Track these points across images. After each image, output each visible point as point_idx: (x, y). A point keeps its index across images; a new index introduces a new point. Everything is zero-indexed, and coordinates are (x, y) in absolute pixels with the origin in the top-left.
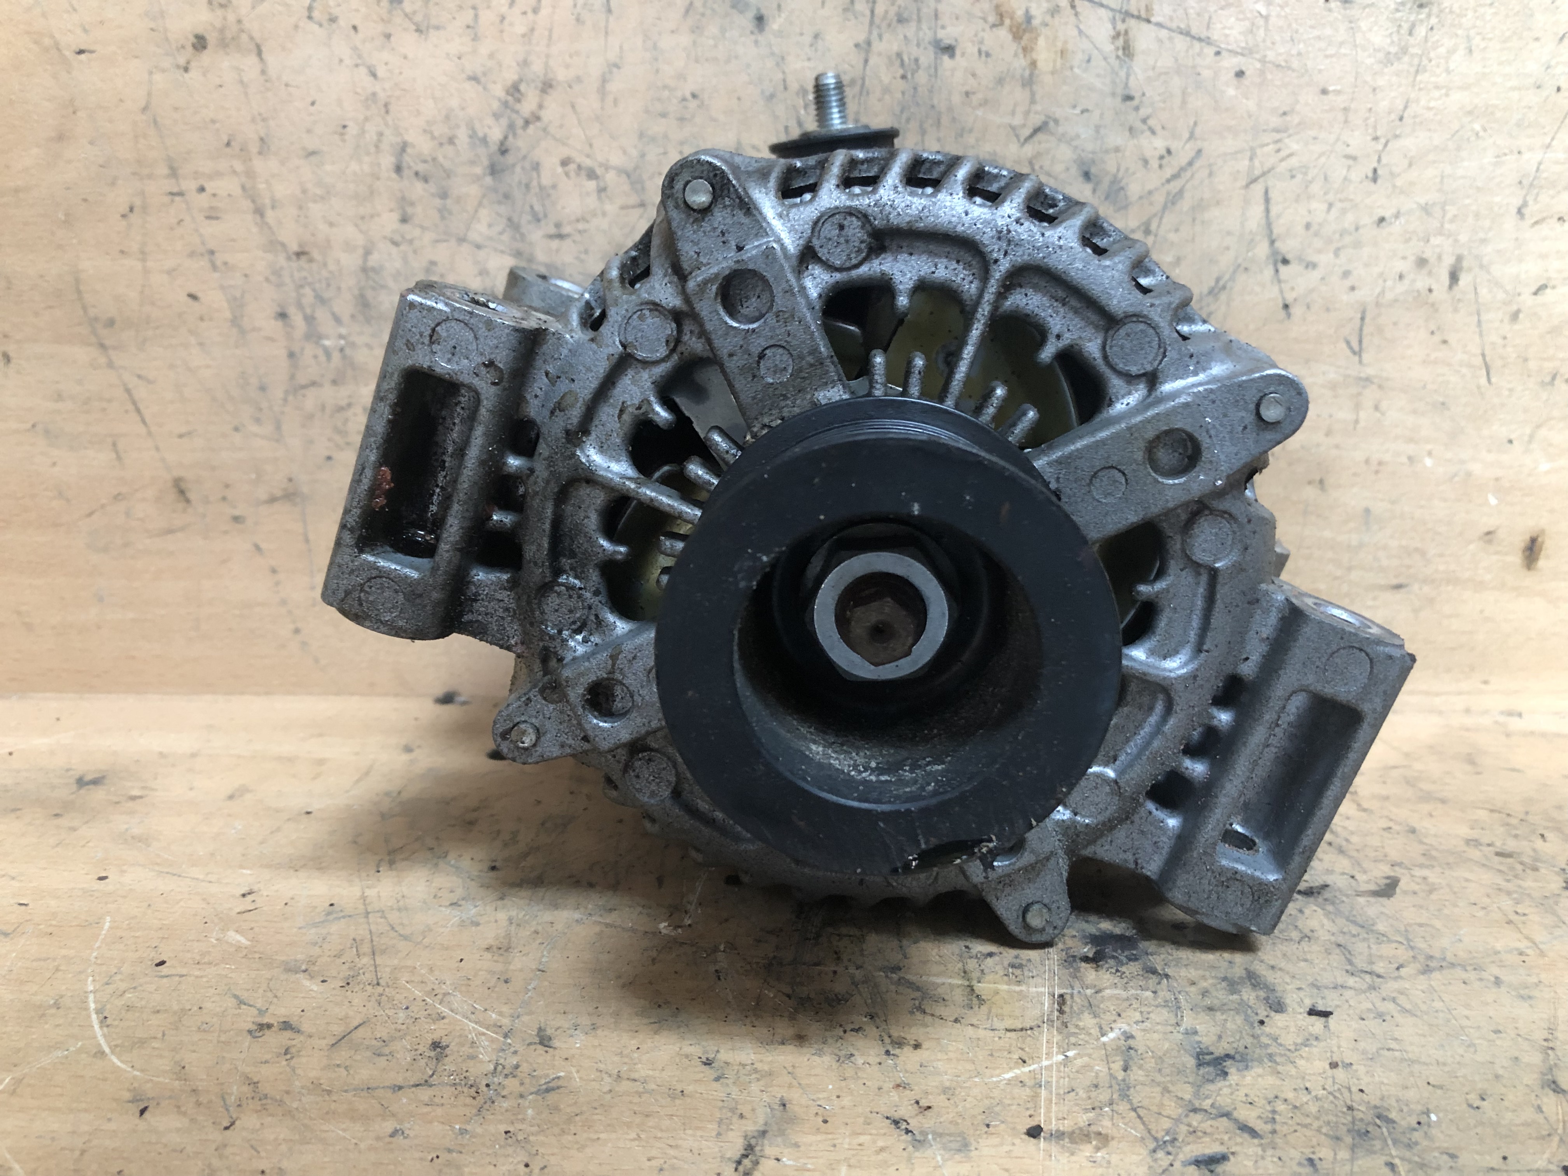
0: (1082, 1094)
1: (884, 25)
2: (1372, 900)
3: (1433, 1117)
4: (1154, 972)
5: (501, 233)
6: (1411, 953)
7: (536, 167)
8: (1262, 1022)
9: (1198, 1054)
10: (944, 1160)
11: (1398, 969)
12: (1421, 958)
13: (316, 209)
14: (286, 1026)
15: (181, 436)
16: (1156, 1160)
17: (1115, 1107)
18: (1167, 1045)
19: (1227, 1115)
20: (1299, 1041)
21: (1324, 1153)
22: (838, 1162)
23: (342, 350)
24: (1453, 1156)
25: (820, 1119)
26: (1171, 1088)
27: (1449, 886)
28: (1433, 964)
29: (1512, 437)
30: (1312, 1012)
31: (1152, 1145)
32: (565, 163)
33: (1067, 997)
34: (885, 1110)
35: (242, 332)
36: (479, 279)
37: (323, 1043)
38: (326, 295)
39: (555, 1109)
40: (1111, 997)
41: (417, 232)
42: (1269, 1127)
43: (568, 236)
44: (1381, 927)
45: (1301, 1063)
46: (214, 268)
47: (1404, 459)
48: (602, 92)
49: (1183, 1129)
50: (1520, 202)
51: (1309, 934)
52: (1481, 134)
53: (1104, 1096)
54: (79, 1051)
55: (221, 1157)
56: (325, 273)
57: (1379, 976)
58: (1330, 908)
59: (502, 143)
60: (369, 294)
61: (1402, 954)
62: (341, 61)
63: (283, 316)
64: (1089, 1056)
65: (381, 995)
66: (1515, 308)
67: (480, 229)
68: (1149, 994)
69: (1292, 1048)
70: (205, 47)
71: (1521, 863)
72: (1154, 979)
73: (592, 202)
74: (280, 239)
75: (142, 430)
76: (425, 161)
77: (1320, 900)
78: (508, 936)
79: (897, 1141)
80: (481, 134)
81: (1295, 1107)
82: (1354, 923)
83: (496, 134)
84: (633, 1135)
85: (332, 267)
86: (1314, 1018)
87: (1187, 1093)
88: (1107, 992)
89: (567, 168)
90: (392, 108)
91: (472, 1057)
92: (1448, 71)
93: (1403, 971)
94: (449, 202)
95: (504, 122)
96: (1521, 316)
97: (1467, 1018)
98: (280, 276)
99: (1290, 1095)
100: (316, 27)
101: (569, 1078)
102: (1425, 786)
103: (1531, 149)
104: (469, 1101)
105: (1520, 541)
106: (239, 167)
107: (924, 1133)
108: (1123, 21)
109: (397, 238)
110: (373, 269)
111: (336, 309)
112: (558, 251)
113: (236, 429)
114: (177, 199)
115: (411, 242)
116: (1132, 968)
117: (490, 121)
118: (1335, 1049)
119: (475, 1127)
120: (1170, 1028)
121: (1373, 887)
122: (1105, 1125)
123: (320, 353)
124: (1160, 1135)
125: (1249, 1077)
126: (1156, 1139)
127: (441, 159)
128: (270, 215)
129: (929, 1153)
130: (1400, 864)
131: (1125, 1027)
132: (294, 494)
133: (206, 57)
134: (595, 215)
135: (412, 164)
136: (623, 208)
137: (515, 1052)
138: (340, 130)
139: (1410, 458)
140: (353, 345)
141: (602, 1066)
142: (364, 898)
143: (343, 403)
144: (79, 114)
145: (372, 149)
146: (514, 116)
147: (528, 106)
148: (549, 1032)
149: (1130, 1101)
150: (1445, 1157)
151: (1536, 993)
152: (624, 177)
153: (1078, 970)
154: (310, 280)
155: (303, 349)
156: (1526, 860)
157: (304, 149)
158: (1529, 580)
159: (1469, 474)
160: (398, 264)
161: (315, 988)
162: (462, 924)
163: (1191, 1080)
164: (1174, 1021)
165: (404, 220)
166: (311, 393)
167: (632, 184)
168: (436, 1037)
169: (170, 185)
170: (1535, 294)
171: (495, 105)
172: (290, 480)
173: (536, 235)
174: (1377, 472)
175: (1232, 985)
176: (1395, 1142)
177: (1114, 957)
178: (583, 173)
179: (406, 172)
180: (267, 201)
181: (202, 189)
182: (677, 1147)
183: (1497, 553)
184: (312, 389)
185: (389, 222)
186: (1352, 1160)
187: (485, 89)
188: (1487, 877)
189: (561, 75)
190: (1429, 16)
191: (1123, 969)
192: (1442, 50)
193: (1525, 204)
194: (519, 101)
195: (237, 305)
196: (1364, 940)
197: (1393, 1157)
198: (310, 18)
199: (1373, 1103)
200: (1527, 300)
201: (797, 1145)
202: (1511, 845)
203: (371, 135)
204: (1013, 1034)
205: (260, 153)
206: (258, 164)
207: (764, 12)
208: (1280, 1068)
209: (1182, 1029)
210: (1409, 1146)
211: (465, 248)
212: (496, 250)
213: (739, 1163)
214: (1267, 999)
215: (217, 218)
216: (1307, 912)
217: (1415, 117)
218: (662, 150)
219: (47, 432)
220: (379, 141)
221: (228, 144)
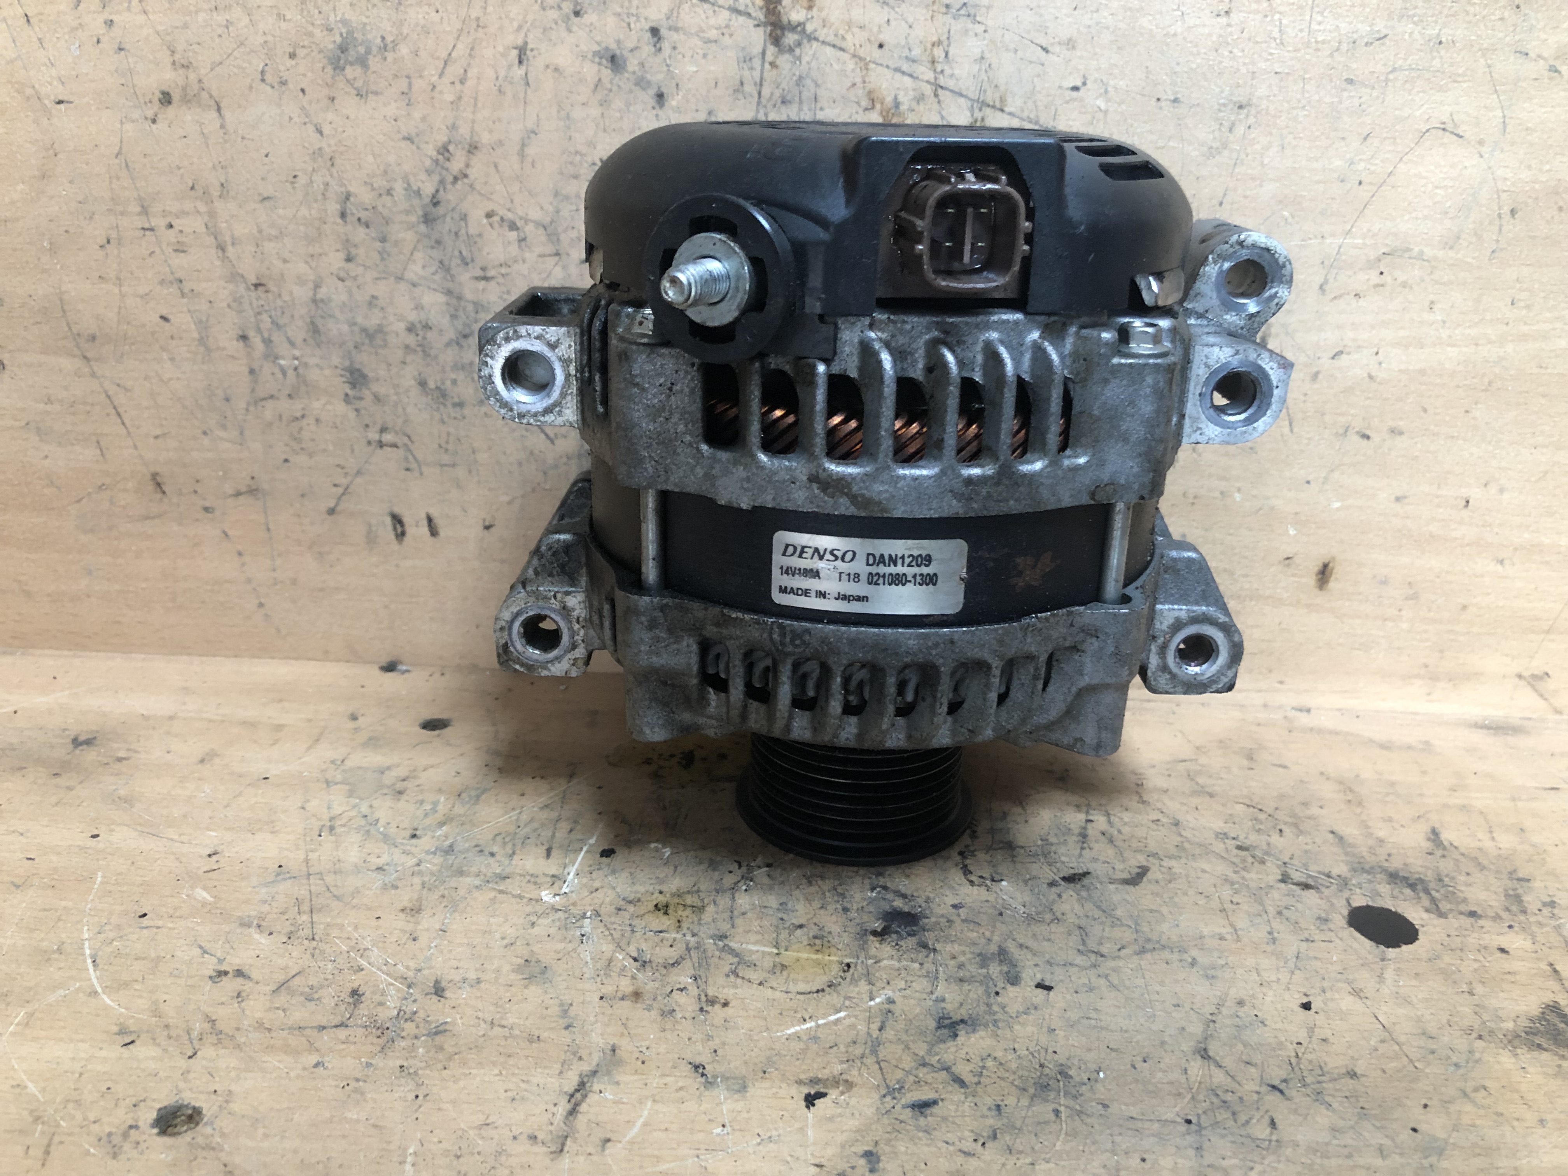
0: (842, 1048)
1: (769, 106)
2: (1120, 887)
3: (1102, 1075)
4: (925, 946)
5: (433, 274)
6: (1135, 936)
7: (464, 218)
8: (997, 993)
9: (940, 1018)
10: (725, 1099)
11: (1119, 950)
12: (1141, 941)
13: (270, 247)
14: (239, 973)
15: (156, 437)
16: (882, 1103)
17: (865, 1060)
18: (918, 1010)
19: (947, 1069)
20: (1021, 1009)
21: (1011, 1101)
22: (647, 1097)
23: (296, 369)
24: (1105, 1106)
25: (639, 1062)
26: (912, 1045)
27: (1187, 876)
28: (1149, 946)
29: (1309, 479)
30: (1039, 986)
31: (883, 1092)
32: (489, 215)
33: (852, 966)
34: (689, 1057)
35: (208, 350)
36: (415, 312)
37: (268, 989)
38: (281, 322)
39: (441, 1048)
40: (885, 967)
41: (360, 270)
42: (976, 1079)
43: (493, 278)
44: (1119, 913)
45: (1017, 1027)
46: (183, 295)
47: (1217, 494)
48: (522, 155)
49: (911, 1078)
50: (1322, 280)
51: (1060, 916)
52: (1290, 220)
53: (858, 1051)
54: (78, 990)
55: (186, 1080)
56: (279, 303)
57: (1102, 956)
58: (1084, 894)
59: (434, 197)
60: (319, 322)
61: (1128, 935)
62: (291, 119)
63: (244, 338)
64: (856, 1017)
65: (315, 949)
66: (1315, 370)
67: (415, 270)
68: (917, 965)
69: (1014, 1015)
70: (170, 102)
71: (1253, 857)
72: (924, 952)
73: (514, 250)
74: (240, 271)
75: (122, 431)
76: (367, 209)
77: (1078, 886)
78: (420, 899)
79: (694, 1082)
80: (415, 188)
81: (1001, 1064)
82: (1099, 907)
83: (428, 189)
84: (496, 1071)
85: (286, 297)
86: (1040, 990)
87: (921, 1049)
88: (885, 962)
89: (491, 220)
90: (337, 162)
91: (381, 1004)
92: (1263, 165)
93: (1123, 951)
94: (387, 245)
95: (436, 178)
96: (1320, 376)
97: (1158, 993)
98: (241, 303)
99: (999, 1054)
100: (268, 88)
101: (454, 1023)
102: (1201, 780)
103: (1333, 235)
104: (376, 1040)
105: (1316, 566)
106: (202, 208)
107: (715, 1077)
108: (980, 110)
109: (342, 274)
110: (322, 301)
111: (290, 334)
112: (483, 290)
113: (205, 433)
114: (147, 233)
115: (355, 278)
116: (911, 942)
117: (423, 176)
118: (1047, 1017)
119: (378, 1061)
120: (925, 996)
121: (1126, 876)
122: (853, 1075)
123: (277, 371)
124: (891, 1084)
125: (973, 1038)
126: (888, 1087)
127: (380, 208)
128: (231, 251)
129: (715, 1092)
130: (1155, 855)
131: (890, 993)
132: (256, 490)
133: (171, 111)
134: (516, 261)
135: (355, 211)
136: (540, 256)
137: (415, 1001)
138: (291, 179)
139: (1222, 493)
140: (306, 365)
141: (480, 1014)
142: (307, 861)
143: (298, 414)
144: (59, 156)
145: (320, 197)
146: (444, 172)
147: (456, 165)
148: (443, 984)
149: (877, 1056)
150: (1100, 1107)
151: (1219, 973)
152: (541, 231)
153: (866, 942)
154: (266, 308)
155: (261, 367)
156: (1259, 853)
157: (260, 194)
158: (1321, 598)
159: (1272, 508)
160: (344, 297)
161: (263, 941)
162: (385, 887)
163: (929, 1039)
164: (929, 990)
165: (349, 260)
166: (270, 404)
167: (548, 235)
168: (355, 985)
169: (141, 222)
170: (1333, 358)
171: (428, 163)
172: (253, 478)
173: (465, 277)
174: (1193, 504)
175: (984, 960)
176: (1066, 1093)
177: (897, 932)
178: (505, 224)
179: (349, 218)
180: (228, 239)
181: (171, 226)
182: (528, 1082)
183: (1293, 575)
184: (270, 401)
185: (335, 260)
186: (1029, 1107)
187: (418, 148)
188: (1221, 868)
189: (485, 138)
190: (1247, 116)
191: (901, 943)
192: (1258, 147)
193: (1326, 282)
194: (448, 160)
195: (203, 326)
196: (1103, 923)
197: (1060, 1105)
198: (263, 80)
199: (1061, 1061)
200: (1325, 363)
201: (618, 1083)
202: (1253, 839)
203: (318, 185)
204: (802, 997)
205: (220, 197)
206: (219, 205)
207: (664, 90)
208: (999, 1032)
209: (934, 997)
210: (1075, 1097)
211: (403, 286)
212: (429, 288)
213: (572, 1096)
214: (1007, 973)
215: (184, 251)
216: (1064, 896)
217: (1232, 204)
218: (574, 208)
219: (38, 429)
220: (326, 190)
221: (192, 188)
